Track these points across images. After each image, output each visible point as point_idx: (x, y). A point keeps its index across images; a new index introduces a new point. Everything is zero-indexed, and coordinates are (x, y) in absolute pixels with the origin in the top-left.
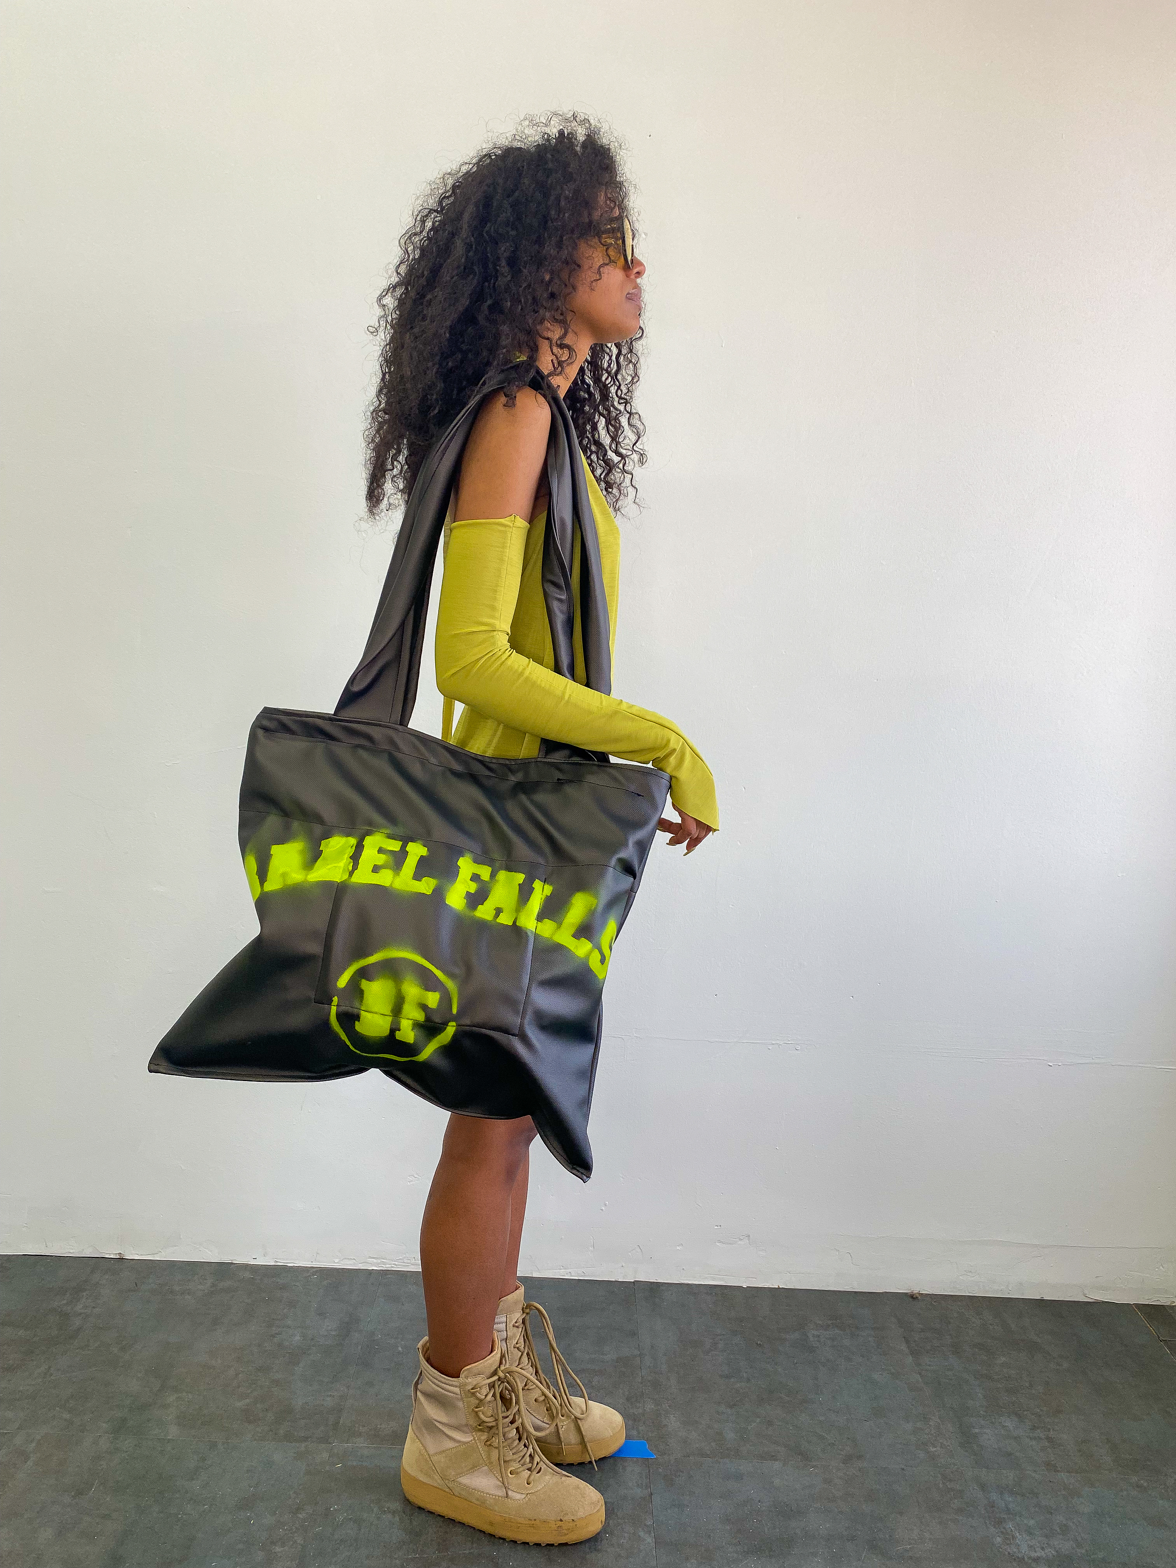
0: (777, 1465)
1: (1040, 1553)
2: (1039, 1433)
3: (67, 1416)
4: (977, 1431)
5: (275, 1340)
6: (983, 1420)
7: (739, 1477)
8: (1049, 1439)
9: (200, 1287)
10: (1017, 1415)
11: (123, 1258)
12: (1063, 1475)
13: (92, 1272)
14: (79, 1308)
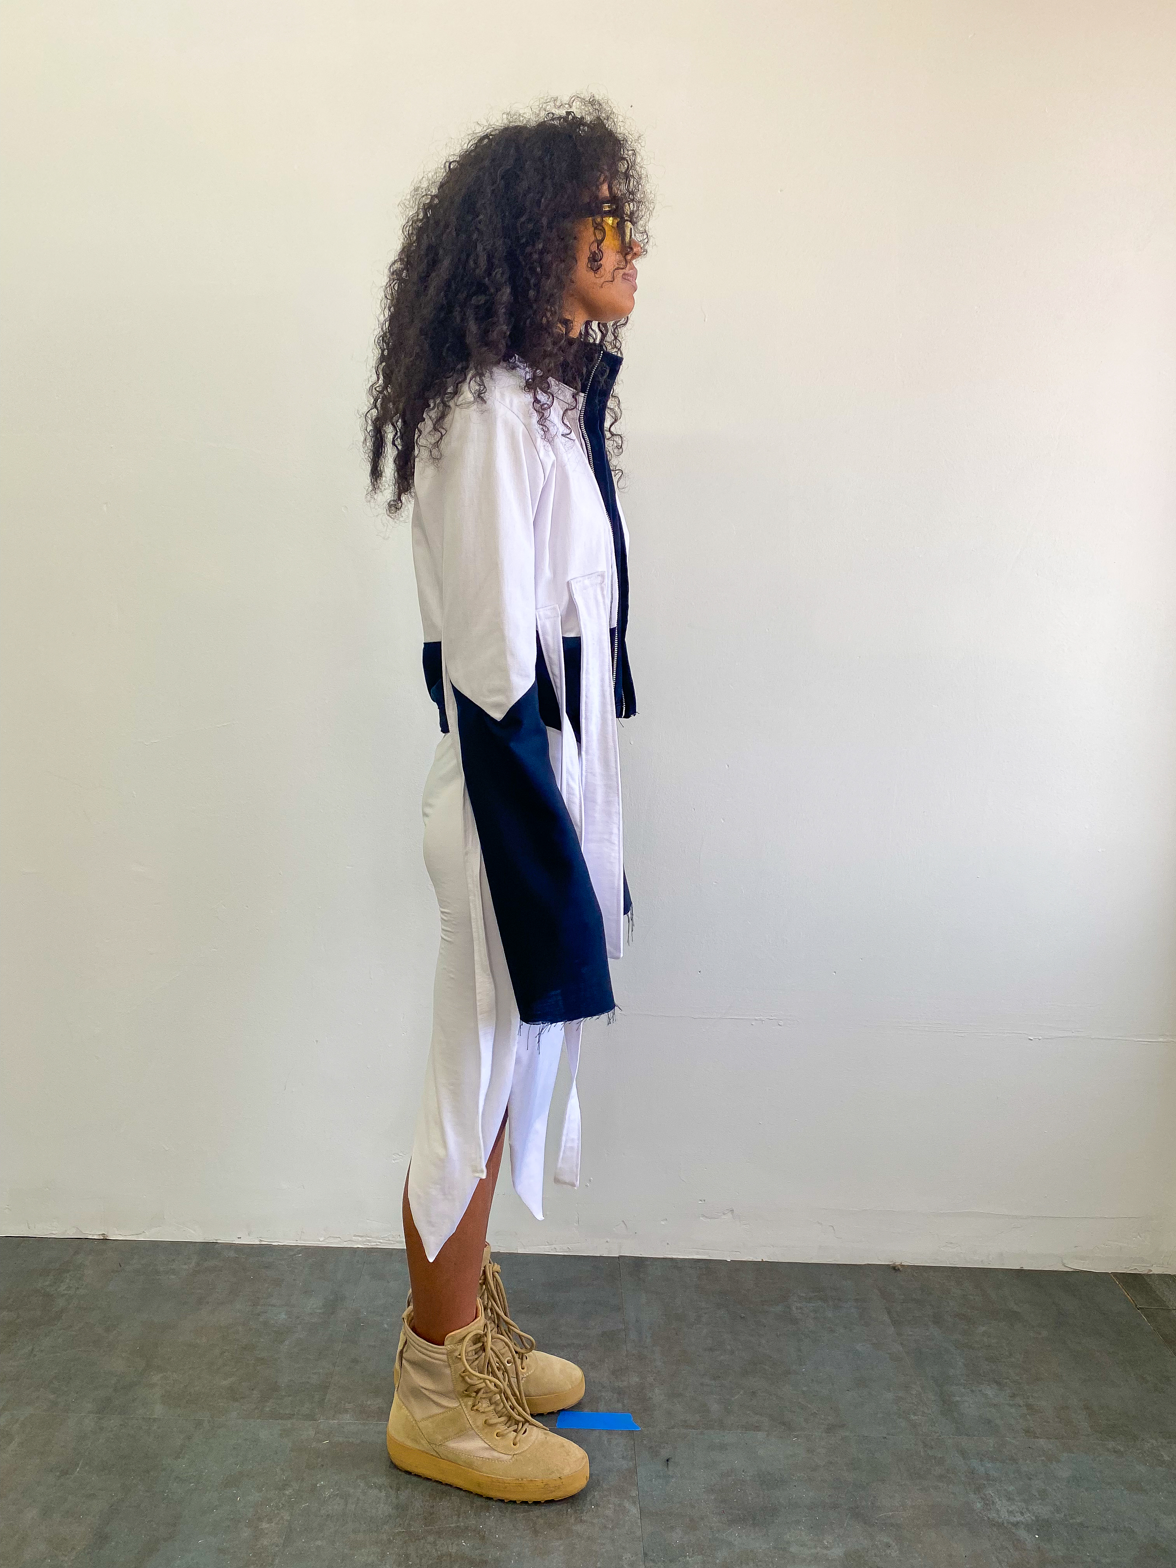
0: (761, 1435)
1: (1019, 1518)
2: (1019, 1400)
3: (52, 1397)
4: (958, 1399)
5: (262, 1319)
6: (964, 1388)
7: (723, 1447)
8: (1029, 1406)
9: (185, 1267)
10: (998, 1383)
11: (106, 1239)
12: (1042, 1442)
13: (76, 1253)
14: (63, 1287)
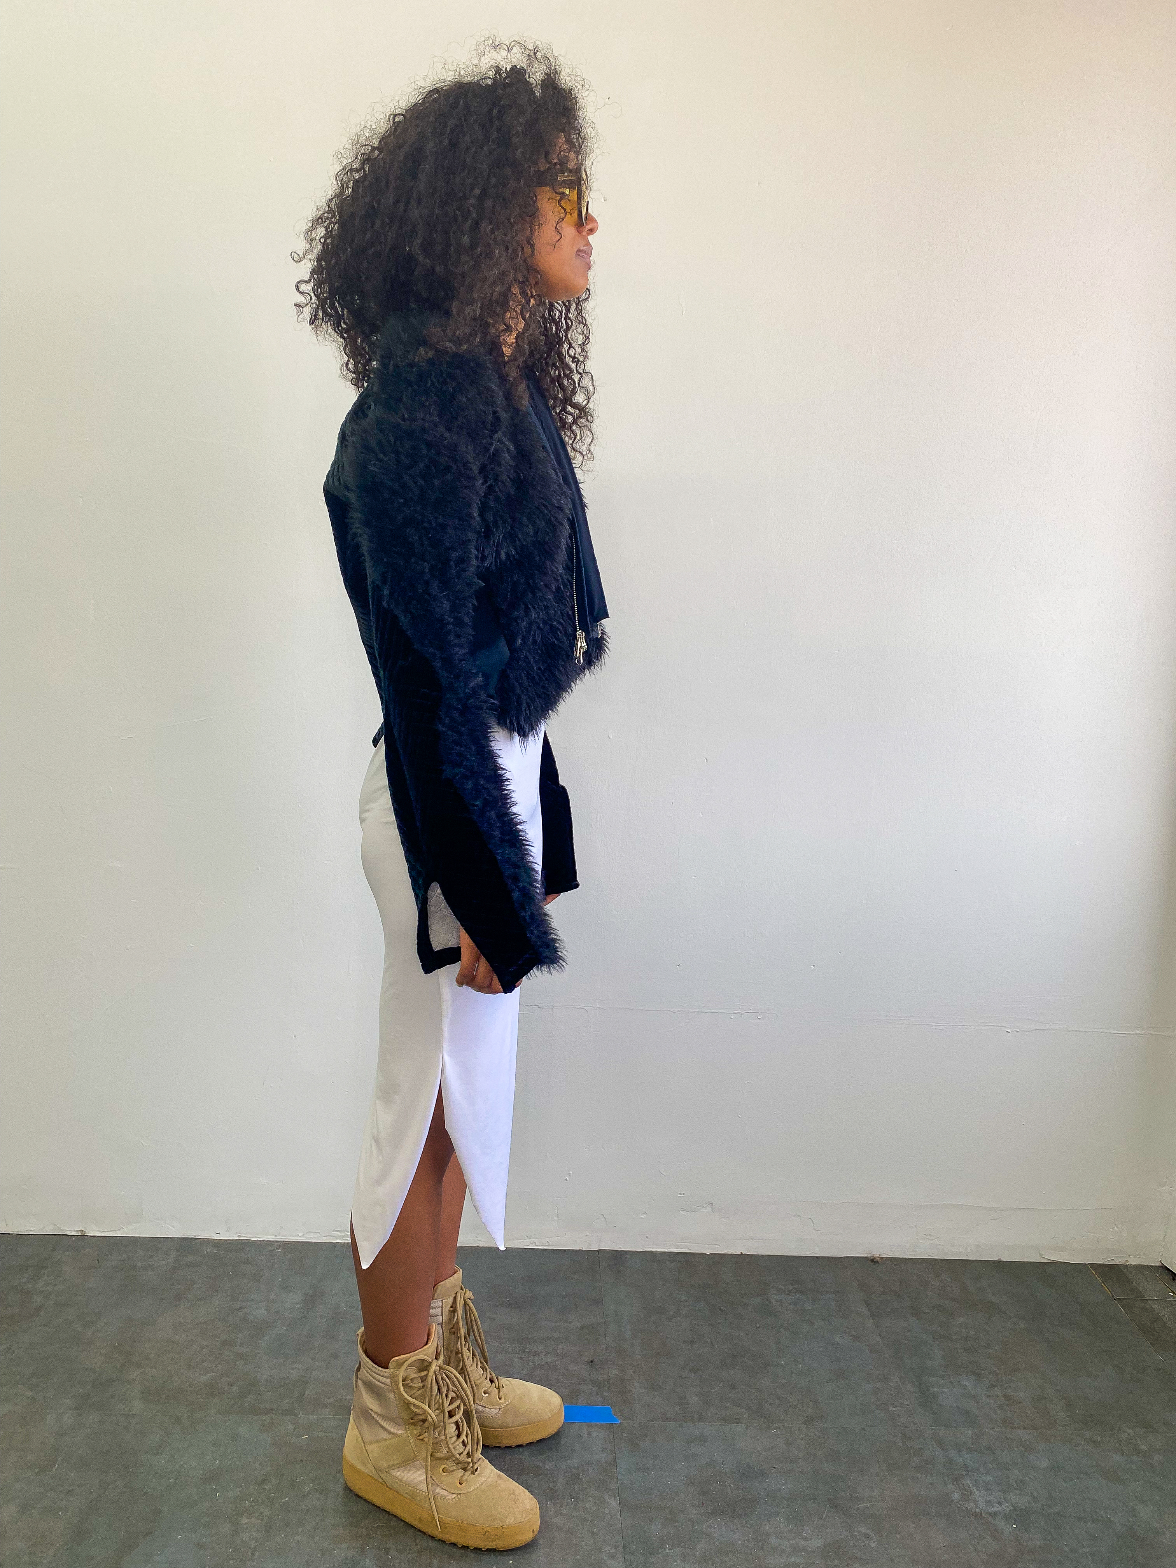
0: (740, 1427)
1: (996, 1508)
2: (996, 1391)
3: (29, 1393)
4: (936, 1390)
5: (240, 1314)
6: (942, 1380)
7: (702, 1440)
8: (1006, 1397)
9: (164, 1263)
10: (976, 1374)
11: (84, 1235)
12: (1020, 1432)
13: (54, 1249)
14: (40, 1285)
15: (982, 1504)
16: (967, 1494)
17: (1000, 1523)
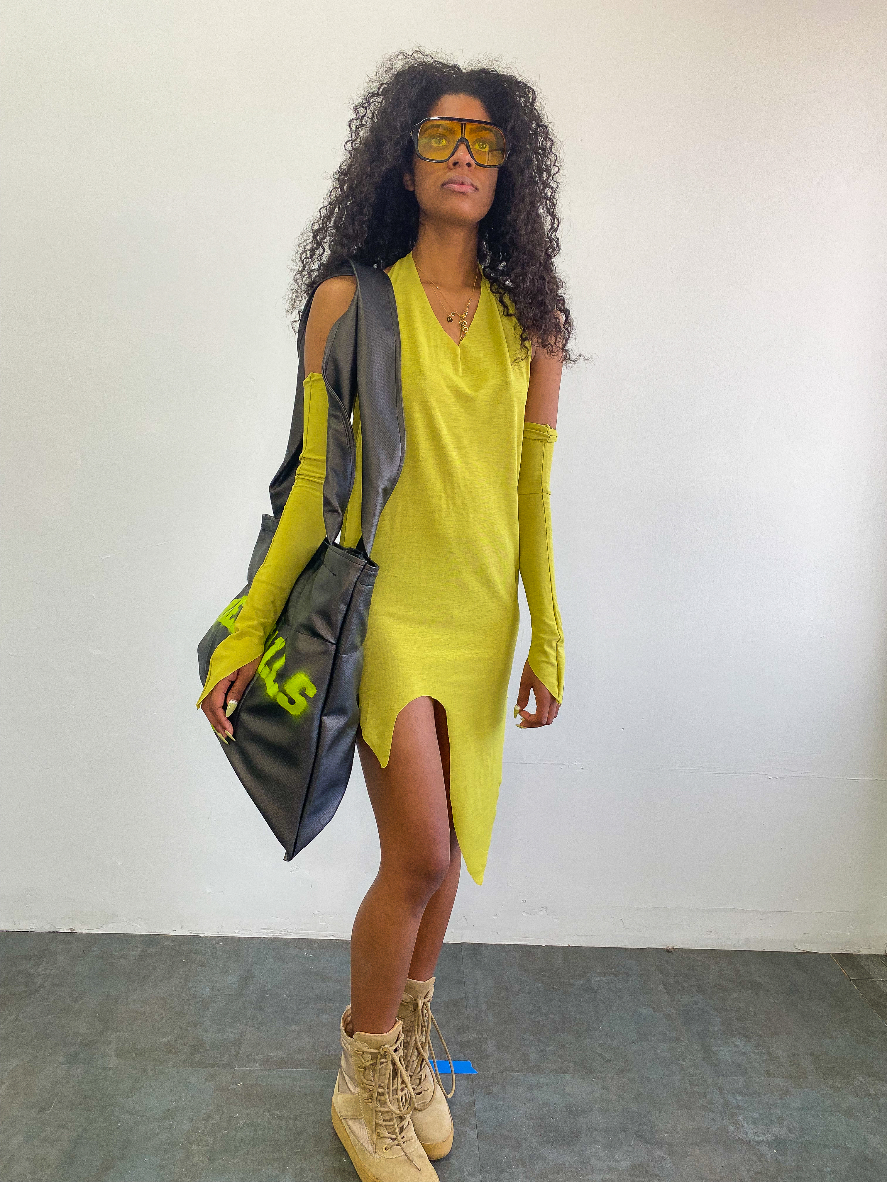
0: (568, 1076)
1: (762, 1138)
2: (762, 1050)
3: (32, 1051)
4: (716, 1048)
5: (191, 992)
6: (721, 1041)
7: (540, 1086)
8: (769, 1054)
9: (134, 953)
10: (745, 1036)
11: (74, 932)
12: (779, 1080)
13: (51, 943)
14: (40, 969)
15: (751, 1135)
16: (738, 1127)
17: (764, 1149)
